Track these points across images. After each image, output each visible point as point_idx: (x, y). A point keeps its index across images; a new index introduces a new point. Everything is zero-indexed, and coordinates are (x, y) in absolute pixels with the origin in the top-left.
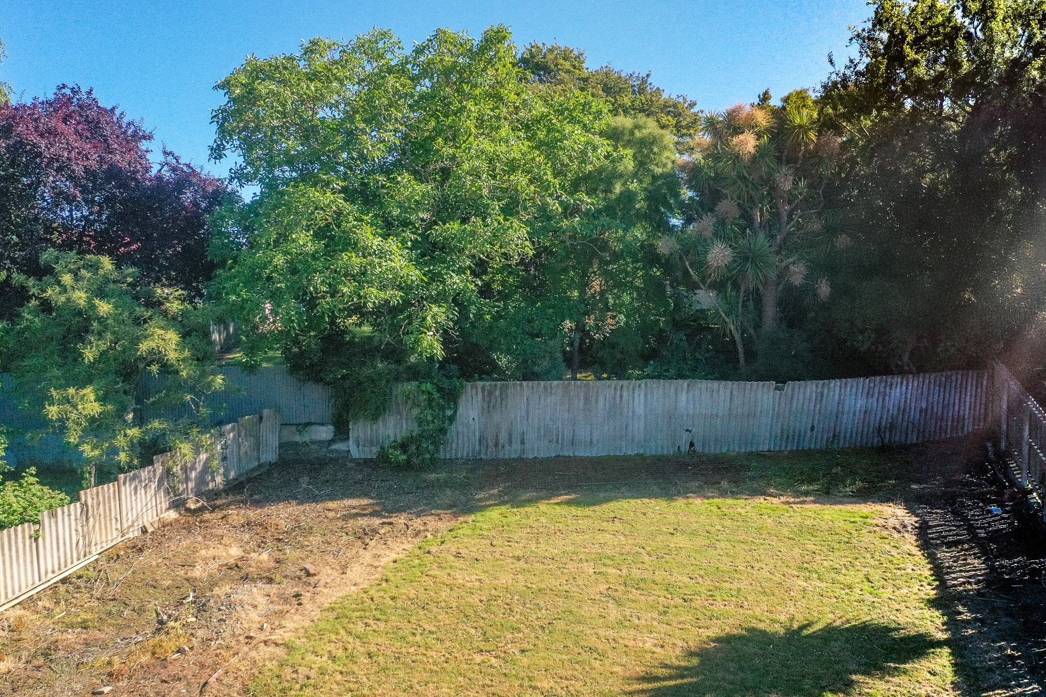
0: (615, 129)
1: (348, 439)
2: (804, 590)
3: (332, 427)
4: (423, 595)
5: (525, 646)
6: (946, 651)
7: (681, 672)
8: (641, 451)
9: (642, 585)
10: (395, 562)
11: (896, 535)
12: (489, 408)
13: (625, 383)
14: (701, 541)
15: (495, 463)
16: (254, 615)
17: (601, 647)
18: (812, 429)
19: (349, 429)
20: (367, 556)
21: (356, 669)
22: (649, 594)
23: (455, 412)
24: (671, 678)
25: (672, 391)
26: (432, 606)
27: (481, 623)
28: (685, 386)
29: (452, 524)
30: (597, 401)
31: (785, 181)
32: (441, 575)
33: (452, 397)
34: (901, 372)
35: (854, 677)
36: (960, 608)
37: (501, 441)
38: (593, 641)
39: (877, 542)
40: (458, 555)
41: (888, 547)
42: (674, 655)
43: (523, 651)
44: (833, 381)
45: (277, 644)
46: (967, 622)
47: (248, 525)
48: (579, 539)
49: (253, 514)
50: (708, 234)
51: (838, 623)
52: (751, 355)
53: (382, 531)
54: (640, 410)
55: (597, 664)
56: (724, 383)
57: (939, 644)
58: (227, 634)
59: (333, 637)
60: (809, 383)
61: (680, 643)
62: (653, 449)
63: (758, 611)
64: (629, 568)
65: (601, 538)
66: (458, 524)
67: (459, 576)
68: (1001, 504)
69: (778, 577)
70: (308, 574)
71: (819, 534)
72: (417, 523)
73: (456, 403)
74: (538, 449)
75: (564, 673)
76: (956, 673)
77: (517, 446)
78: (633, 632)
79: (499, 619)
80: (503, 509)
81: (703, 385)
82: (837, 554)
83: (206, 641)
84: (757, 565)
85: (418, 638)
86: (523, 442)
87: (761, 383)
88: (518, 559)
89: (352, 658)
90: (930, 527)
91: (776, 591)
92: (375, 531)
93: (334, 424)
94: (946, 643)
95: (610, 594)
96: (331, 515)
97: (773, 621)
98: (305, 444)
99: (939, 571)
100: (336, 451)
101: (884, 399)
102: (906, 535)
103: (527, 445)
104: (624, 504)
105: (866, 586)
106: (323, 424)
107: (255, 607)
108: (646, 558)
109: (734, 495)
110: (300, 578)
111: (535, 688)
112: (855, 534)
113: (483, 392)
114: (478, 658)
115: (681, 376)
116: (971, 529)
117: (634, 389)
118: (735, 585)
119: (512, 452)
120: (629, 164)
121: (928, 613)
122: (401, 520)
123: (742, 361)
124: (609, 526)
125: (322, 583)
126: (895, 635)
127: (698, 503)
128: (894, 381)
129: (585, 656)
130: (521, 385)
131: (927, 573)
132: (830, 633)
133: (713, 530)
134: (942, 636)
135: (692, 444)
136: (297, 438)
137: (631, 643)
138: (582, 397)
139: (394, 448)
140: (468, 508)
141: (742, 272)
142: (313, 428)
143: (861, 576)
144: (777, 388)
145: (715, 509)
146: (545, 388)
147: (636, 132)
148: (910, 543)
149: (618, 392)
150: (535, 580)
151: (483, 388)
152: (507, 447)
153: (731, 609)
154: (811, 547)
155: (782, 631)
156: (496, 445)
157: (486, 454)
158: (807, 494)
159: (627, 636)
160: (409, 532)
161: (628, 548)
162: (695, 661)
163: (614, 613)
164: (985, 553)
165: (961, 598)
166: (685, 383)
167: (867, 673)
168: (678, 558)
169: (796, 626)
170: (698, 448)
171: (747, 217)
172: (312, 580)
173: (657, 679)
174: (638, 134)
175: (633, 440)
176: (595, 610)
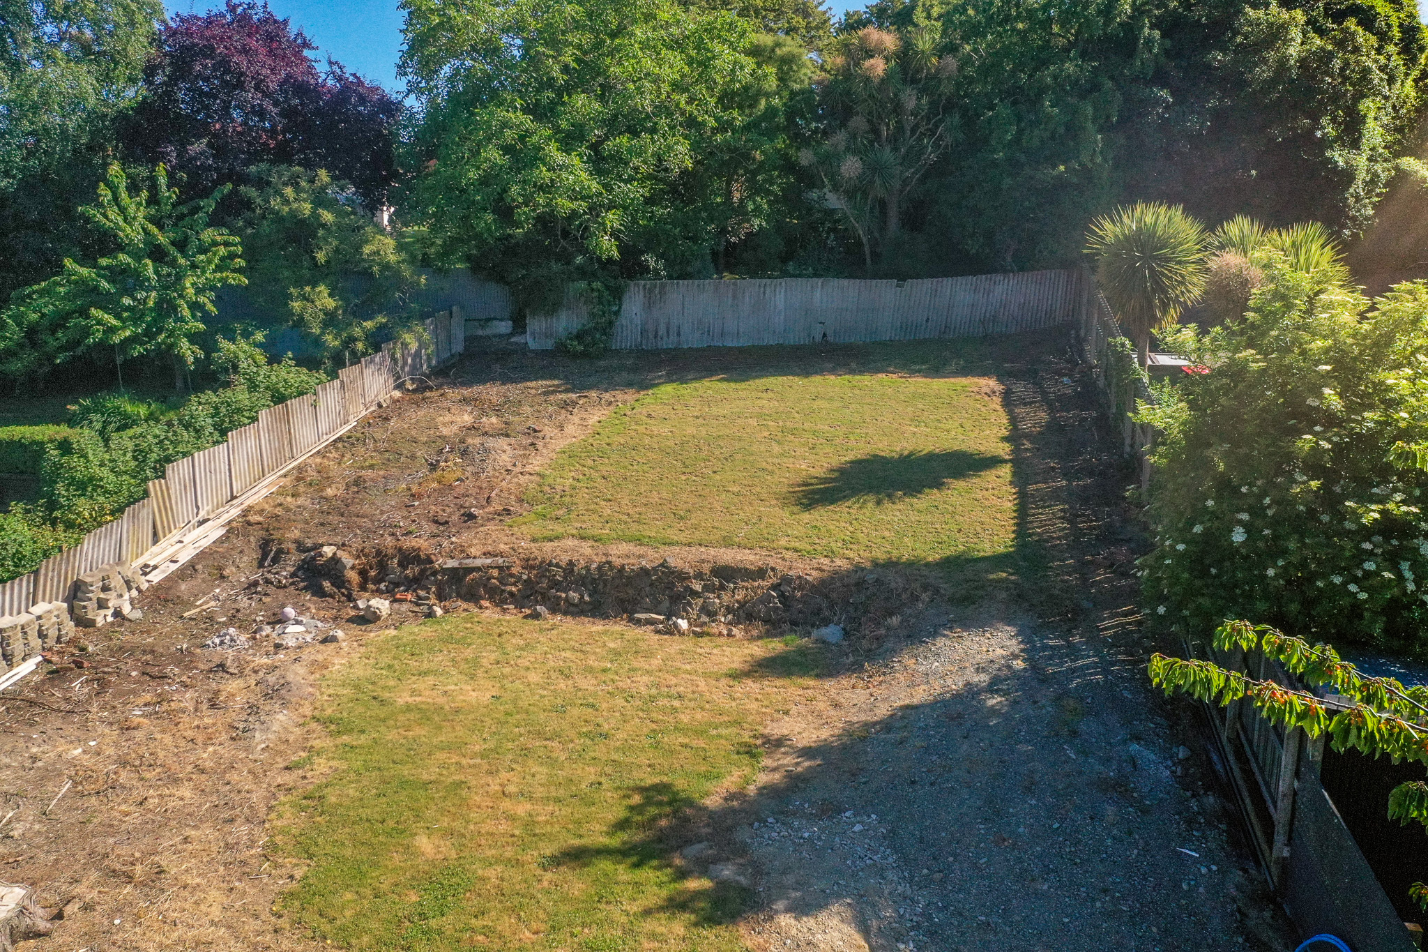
0: (757, 46)
1: (526, 332)
2: (915, 433)
3: (510, 323)
4: (631, 442)
5: (715, 469)
6: (1009, 465)
7: (826, 481)
8: (781, 342)
9: (795, 432)
10: (599, 422)
11: (986, 398)
12: (649, 305)
13: (769, 281)
14: (836, 404)
15: (656, 352)
16: (505, 457)
17: (770, 468)
18: (927, 321)
19: (526, 324)
20: (576, 419)
21: (597, 485)
22: (801, 437)
23: (620, 308)
24: (821, 484)
25: (809, 288)
26: (640, 448)
27: (680, 457)
28: (820, 284)
29: (636, 396)
30: (743, 297)
31: (910, 100)
32: (641, 429)
33: (617, 294)
34: (1005, 271)
35: (945, 480)
36: (1025, 442)
37: (660, 333)
38: (764, 465)
39: (972, 403)
40: (649, 416)
41: (979, 406)
42: (819, 472)
43: (715, 472)
44: (945, 279)
45: (530, 474)
46: (1026, 450)
47: (465, 400)
48: (742, 403)
49: (466, 392)
50: (842, 147)
51: (937, 451)
52: (876, 256)
53: (581, 402)
54: (781, 305)
55: (769, 477)
56: (852, 281)
57: (1006, 461)
58: (490, 468)
59: (572, 468)
60: (925, 280)
61: (826, 465)
62: (792, 340)
63: (880, 446)
64: (784, 421)
65: (758, 402)
66: (641, 396)
67: (654, 429)
68: (1071, 376)
69: (895, 426)
70: (535, 431)
71: (928, 398)
72: (608, 396)
73: (620, 299)
74: (693, 340)
75: (746, 483)
76: (1013, 476)
77: (674, 338)
78: (791, 460)
79: (693, 454)
80: (674, 385)
81: (836, 282)
82: (940, 410)
83: (476, 474)
84: (880, 419)
85: (635, 467)
86: (679, 334)
87: (885, 281)
88: (697, 417)
89: (591, 479)
90: (1014, 393)
91: (894, 434)
92: (574, 403)
93: (511, 318)
94: (1010, 461)
95: (772, 438)
96: (533, 391)
97: (892, 451)
98: (488, 337)
99: (1013, 420)
100: (516, 343)
101: (988, 295)
102: (994, 398)
103: (682, 338)
104: (771, 380)
105: (960, 430)
106: (502, 320)
107: (505, 452)
108: (796, 415)
109: (861, 373)
110: (529, 434)
111: (728, 491)
112: (956, 398)
113: (645, 289)
114: (683, 477)
115: (816, 275)
116: (1044, 394)
117: (775, 286)
118: (864, 431)
119: (668, 343)
120: (772, 83)
121: (1001, 445)
122: (594, 394)
123: (868, 261)
124: (764, 395)
125: (548, 436)
126: (977, 457)
127: (832, 378)
128: (997, 279)
129: (759, 473)
130: (678, 283)
131: (1005, 421)
132: (931, 457)
133: (846, 397)
134: (1007, 457)
135: (825, 335)
136: (480, 332)
137: (791, 466)
138: (730, 295)
139: (571, 339)
140: (644, 386)
141: (872, 182)
142: (495, 323)
143: (957, 424)
144: (898, 286)
145: (846, 383)
146: (699, 286)
147: (777, 49)
148: (996, 403)
149: (762, 290)
150: (714, 430)
151: (644, 286)
152: (665, 338)
153: (861, 445)
154: (921, 406)
155: (897, 456)
156: (656, 337)
157: (647, 345)
158: (919, 371)
159: (788, 462)
160: (603, 402)
161: (781, 409)
162: (836, 474)
163: (776, 449)
164: (1051, 408)
165: (1027, 436)
166: (820, 281)
167: (955, 478)
168: (821, 415)
169: (906, 453)
170: (830, 338)
171: (876, 131)
172: (539, 435)
173: (812, 484)
174: (778, 52)
175: (774, 332)
176: (763, 448)
